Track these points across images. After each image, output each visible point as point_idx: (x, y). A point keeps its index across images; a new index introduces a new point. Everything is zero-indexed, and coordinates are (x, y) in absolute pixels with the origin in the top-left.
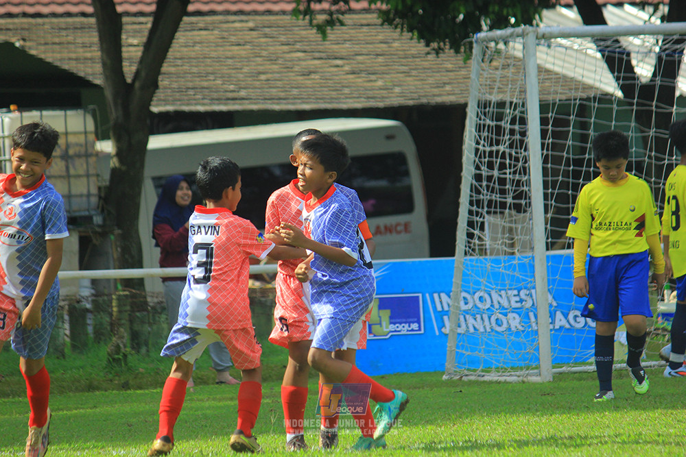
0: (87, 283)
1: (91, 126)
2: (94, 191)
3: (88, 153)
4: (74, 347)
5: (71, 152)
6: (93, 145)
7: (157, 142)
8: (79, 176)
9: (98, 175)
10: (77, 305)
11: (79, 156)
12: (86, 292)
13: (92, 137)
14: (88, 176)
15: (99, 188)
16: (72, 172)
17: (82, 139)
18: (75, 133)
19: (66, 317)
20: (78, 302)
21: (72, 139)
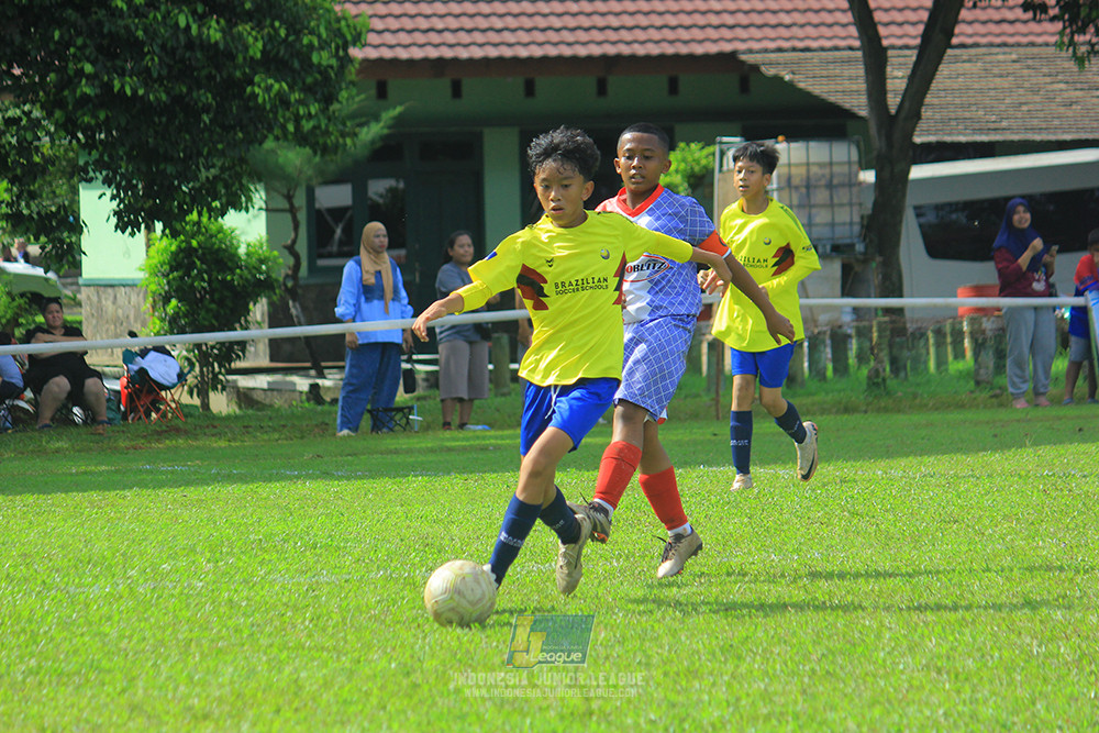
0: (849, 310)
1: (855, 156)
2: (857, 219)
3: (852, 183)
4: (836, 370)
5: (835, 181)
6: (857, 175)
7: (918, 172)
8: (841, 205)
9: (860, 204)
10: (839, 331)
11: (842, 185)
12: (847, 318)
13: (855, 167)
14: (851, 205)
15: (862, 217)
16: (836, 201)
17: (845, 169)
18: (840, 164)
19: (828, 342)
20: (840, 327)
21: (836, 169)
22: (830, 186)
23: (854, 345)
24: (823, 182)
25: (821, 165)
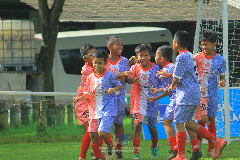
0: (30, 96)
1: (33, 27)
2: (33, 55)
3: (31, 39)
4: (23, 123)
5: (24, 38)
6: (34, 36)
7: (61, 35)
8: (27, 49)
9: (35, 49)
10: (24, 105)
11: (27, 40)
12: (29, 100)
13: (33, 32)
14: (31, 49)
15: (36, 54)
16: (24, 47)
17: (28, 33)
18: (26, 30)
19: (20, 110)
20: (25, 104)
21: (24, 33)
22: (21, 40)
23: (31, 112)
24: (18, 39)
25: (17, 31)
